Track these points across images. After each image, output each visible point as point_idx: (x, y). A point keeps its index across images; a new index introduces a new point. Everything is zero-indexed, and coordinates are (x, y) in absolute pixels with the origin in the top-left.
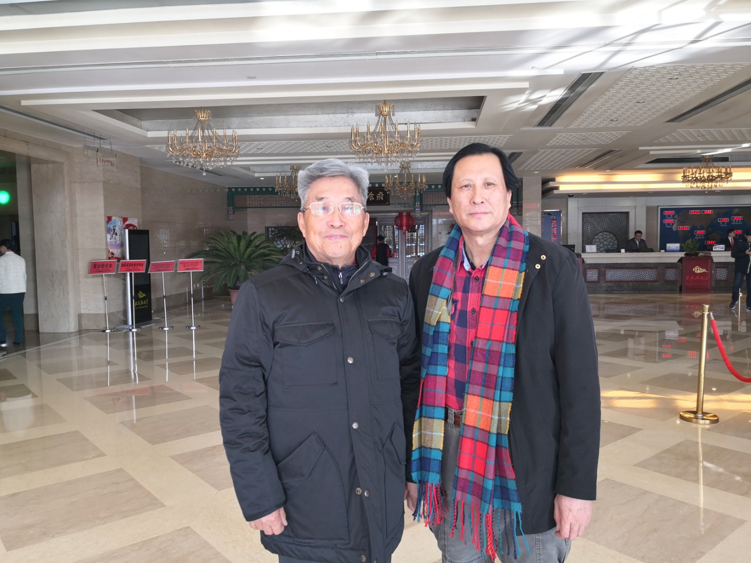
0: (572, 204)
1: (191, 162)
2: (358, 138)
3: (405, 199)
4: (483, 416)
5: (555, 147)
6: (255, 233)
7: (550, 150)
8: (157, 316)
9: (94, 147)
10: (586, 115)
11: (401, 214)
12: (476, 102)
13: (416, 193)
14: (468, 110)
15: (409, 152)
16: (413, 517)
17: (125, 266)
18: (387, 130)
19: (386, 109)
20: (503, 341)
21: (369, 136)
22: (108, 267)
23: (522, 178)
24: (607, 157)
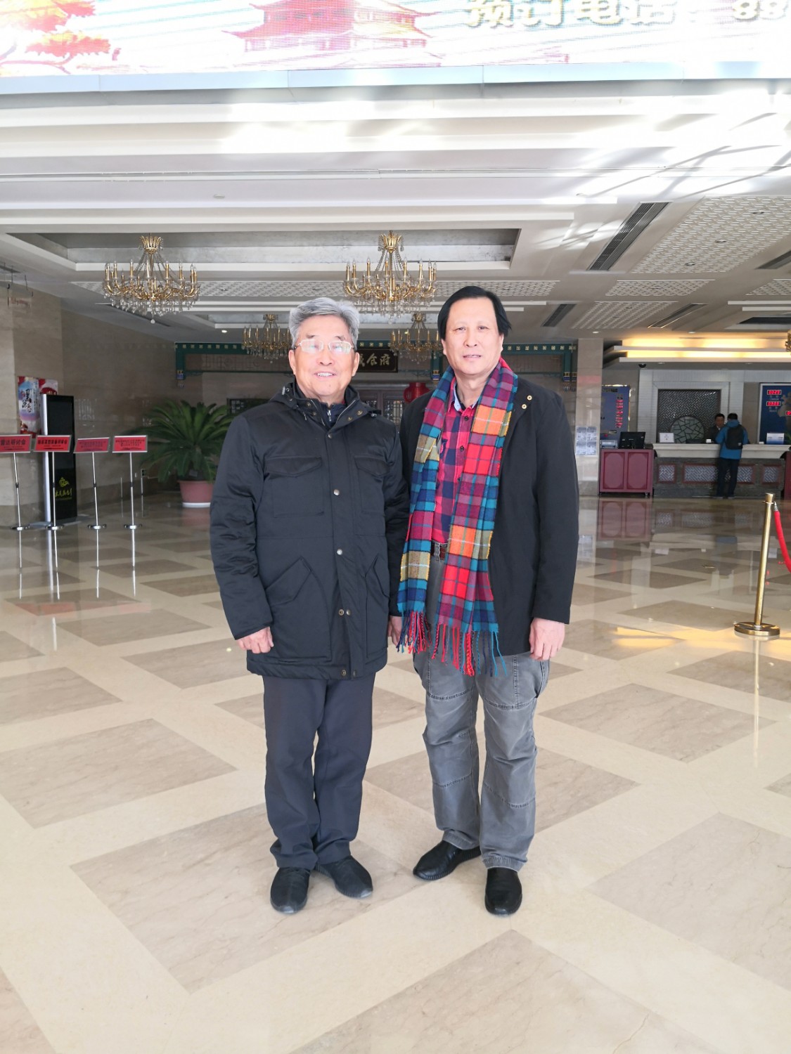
0: (645, 377)
1: (135, 306)
2: (355, 279)
3: (418, 363)
4: (466, 544)
5: (617, 298)
6: (215, 405)
7: (610, 302)
8: (83, 513)
9: (4, 283)
10: (653, 256)
11: (412, 385)
12: (508, 237)
13: (433, 356)
14: (500, 246)
15: (422, 299)
16: (397, 649)
17: (43, 443)
18: (394, 270)
19: (392, 242)
20: (488, 475)
21: (369, 276)
22: (21, 443)
23: (577, 341)
24: (688, 314)
